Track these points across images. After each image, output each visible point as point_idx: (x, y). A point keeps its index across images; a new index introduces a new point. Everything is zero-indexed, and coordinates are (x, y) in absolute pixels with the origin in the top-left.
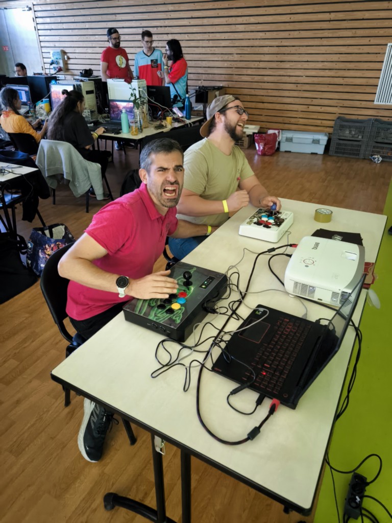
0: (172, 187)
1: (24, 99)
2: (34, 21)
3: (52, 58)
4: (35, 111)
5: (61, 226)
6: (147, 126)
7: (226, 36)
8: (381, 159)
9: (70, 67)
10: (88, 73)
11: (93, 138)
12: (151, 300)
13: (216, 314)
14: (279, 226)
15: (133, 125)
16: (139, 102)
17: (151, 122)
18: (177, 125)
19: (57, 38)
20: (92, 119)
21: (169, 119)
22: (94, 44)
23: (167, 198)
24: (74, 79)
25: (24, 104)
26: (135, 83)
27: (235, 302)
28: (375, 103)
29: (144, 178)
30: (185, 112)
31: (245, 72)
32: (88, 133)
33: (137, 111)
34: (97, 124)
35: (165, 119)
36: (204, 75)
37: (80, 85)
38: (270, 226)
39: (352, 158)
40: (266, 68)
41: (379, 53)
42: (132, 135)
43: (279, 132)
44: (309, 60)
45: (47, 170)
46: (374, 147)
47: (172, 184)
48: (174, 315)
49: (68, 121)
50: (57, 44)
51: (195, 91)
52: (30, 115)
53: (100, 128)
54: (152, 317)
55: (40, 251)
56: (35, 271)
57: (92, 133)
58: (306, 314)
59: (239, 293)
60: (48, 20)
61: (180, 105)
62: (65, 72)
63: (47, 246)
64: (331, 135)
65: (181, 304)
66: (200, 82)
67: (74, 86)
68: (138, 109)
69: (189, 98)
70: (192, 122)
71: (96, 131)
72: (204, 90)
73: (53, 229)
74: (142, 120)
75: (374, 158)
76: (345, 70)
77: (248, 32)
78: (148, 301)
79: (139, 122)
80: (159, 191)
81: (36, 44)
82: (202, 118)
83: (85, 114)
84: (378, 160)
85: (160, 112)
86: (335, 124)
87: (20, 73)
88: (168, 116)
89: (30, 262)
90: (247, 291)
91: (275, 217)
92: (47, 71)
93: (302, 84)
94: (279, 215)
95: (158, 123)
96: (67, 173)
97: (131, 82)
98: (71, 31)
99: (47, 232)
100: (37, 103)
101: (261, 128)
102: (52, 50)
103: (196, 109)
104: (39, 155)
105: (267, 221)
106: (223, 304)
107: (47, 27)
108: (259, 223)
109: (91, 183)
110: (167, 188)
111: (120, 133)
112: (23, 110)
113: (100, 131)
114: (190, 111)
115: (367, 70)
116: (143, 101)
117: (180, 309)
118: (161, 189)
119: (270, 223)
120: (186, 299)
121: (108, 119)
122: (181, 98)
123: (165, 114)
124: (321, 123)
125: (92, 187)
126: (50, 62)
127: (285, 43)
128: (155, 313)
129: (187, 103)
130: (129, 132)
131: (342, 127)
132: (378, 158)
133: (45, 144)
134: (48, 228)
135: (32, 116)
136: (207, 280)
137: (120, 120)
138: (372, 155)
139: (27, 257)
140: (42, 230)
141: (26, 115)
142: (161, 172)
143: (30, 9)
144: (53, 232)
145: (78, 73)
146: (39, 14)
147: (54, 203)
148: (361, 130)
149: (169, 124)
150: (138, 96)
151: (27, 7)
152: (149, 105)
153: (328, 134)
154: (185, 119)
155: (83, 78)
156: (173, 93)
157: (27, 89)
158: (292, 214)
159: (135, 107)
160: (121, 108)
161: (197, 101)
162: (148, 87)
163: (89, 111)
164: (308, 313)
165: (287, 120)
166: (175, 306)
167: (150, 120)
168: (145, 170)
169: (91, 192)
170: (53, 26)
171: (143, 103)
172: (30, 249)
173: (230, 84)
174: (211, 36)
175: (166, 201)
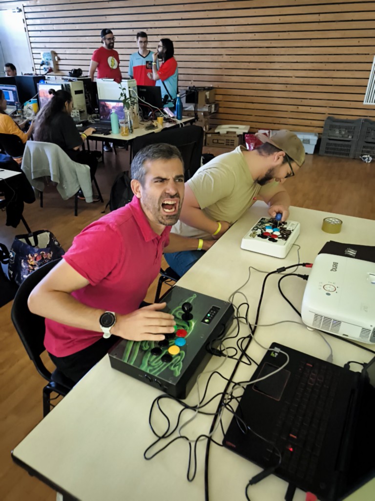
0: (172, 200)
1: (12, 99)
2: (24, 22)
3: (43, 59)
4: (23, 111)
5: (46, 233)
6: (137, 126)
7: (217, 37)
8: (371, 159)
9: (61, 67)
10: (77, 73)
11: (81, 139)
12: (142, 342)
13: (223, 358)
14: (286, 239)
15: (123, 126)
16: (129, 102)
17: (142, 123)
18: (168, 125)
19: (48, 39)
20: (81, 119)
21: (160, 119)
22: (84, 45)
23: (166, 214)
24: (63, 79)
25: (12, 104)
26: (125, 83)
27: (245, 338)
28: (365, 103)
29: (137, 191)
30: (176, 112)
31: (234, 72)
32: (76, 133)
33: (127, 112)
34: (86, 125)
35: (156, 119)
36: (194, 76)
37: (68, 85)
38: (276, 239)
39: (342, 158)
40: (256, 69)
41: (368, 54)
42: (123, 136)
43: (269, 132)
44: (298, 61)
45: (34, 172)
46: (364, 147)
47: (172, 197)
48: (172, 364)
49: (55, 121)
50: (48, 45)
51: (185, 92)
52: (17, 115)
53: (89, 129)
54: (144, 368)
55: (23, 261)
56: (17, 282)
57: (81, 133)
58: (331, 356)
59: (248, 326)
60: (38, 22)
61: (171, 105)
62: (56, 73)
63: (30, 256)
64: (321, 135)
65: (180, 347)
66: (190, 82)
67: (62, 85)
68: (128, 109)
69: (180, 98)
70: (183, 123)
71: (85, 132)
72: (195, 90)
73: (38, 236)
74: (132, 121)
75: (365, 158)
76: (334, 70)
77: (238, 33)
78: (140, 343)
79: (129, 122)
80: (157, 206)
81: (26, 45)
82: (193, 118)
83: (74, 114)
84: (368, 160)
85: (151, 113)
86: (325, 124)
87: (10, 73)
88: (159, 116)
89: (12, 272)
90: (256, 323)
91: (281, 228)
92: (38, 72)
93: (291, 84)
94: (285, 226)
95: (149, 123)
96: (54, 175)
97: (121, 81)
98: (61, 32)
99: (31, 239)
100: (25, 104)
101: (251, 128)
102: (42, 51)
103: (186, 109)
104: (25, 157)
105: (272, 233)
106: (230, 344)
107: (37, 28)
108: (263, 236)
109: (80, 186)
110: (166, 202)
111: (110, 134)
112: (10, 110)
113: (89, 132)
114: (181, 112)
115: (356, 70)
116: (134, 101)
117: (179, 354)
118: (159, 203)
119: (276, 236)
120: (186, 339)
121: (98, 120)
122: (172, 99)
123: (156, 114)
124: (311, 123)
125: (80, 189)
126: (40, 63)
127: (274, 44)
128: (149, 361)
129: (177, 103)
130: (119, 132)
131: (332, 127)
132: (368, 158)
133: (31, 146)
134: (32, 234)
135: (20, 116)
136: (210, 311)
137: (110, 120)
138: (362, 155)
139: (9, 267)
140: (26, 237)
141: (13, 116)
142: (158, 184)
143: (20, 10)
144: (38, 239)
145: (67, 73)
146: (29, 16)
147: (42, 206)
148: (350, 131)
149: (160, 125)
150: (128, 96)
151: (17, 8)
152: (139, 105)
153: (317, 135)
154: (176, 120)
155: (72, 78)
156: (164, 93)
157: (14, 89)
158: (299, 225)
159: (125, 107)
160: (111, 107)
161: (187, 101)
162: (139, 87)
163: (78, 111)
164: (333, 354)
165: (277, 120)
166: (174, 350)
167: (141, 120)
168: (138, 181)
169: (80, 194)
170: (43, 28)
171: (133, 103)
172: (12, 258)
173: (220, 85)
174: (202, 37)
175: (164, 217)
